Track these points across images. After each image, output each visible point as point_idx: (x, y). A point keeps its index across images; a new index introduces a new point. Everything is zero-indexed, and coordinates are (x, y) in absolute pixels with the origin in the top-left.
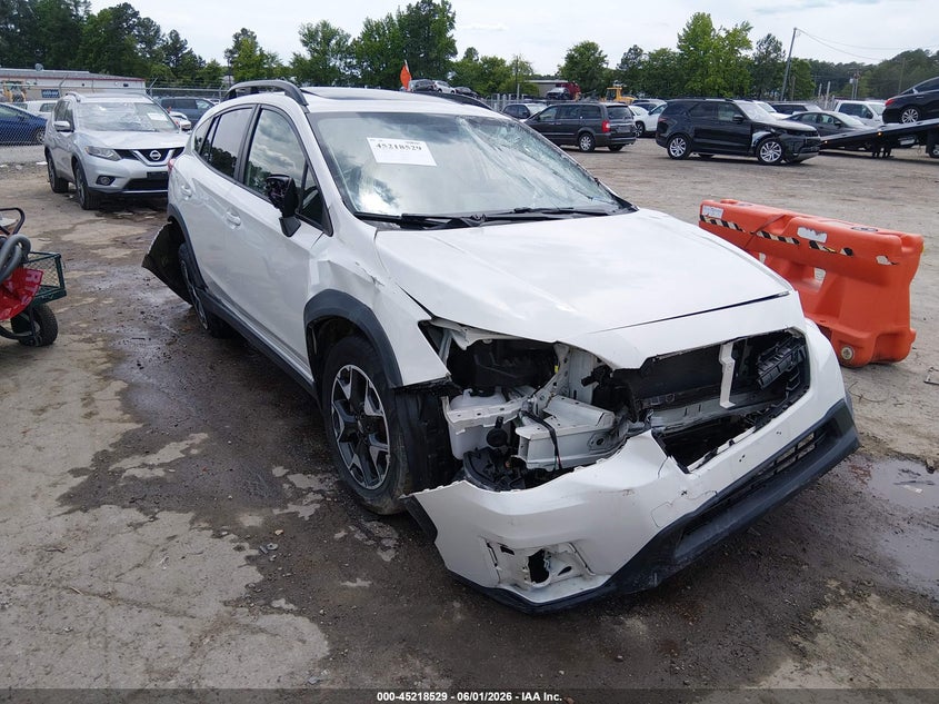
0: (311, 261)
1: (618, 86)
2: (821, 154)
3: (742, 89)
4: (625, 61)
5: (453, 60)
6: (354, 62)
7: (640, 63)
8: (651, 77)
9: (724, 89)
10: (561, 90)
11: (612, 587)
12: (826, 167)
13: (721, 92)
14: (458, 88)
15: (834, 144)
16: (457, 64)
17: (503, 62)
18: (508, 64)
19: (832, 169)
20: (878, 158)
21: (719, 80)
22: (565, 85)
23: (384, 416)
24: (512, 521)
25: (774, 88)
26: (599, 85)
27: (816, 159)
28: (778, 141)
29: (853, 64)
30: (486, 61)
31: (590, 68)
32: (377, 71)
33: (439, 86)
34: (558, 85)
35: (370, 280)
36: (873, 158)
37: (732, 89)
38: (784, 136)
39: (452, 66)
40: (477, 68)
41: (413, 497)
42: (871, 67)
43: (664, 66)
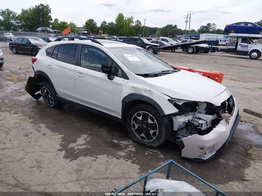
0: (122, 86)
1: (100, 31)
2: (162, 51)
3: (132, 34)
4: (102, 25)
5: (51, 22)
6: (19, 21)
7: (106, 25)
8: (110, 29)
9: (128, 33)
10: (86, 32)
11: (216, 153)
12: (163, 55)
13: (128, 34)
14: (55, 30)
15: (163, 49)
16: (53, 23)
17: (67, 23)
18: (68, 24)
19: (165, 55)
20: (172, 52)
21: (127, 31)
22: (87, 31)
23: (156, 123)
24: (207, 141)
25: (140, 34)
26: (96, 31)
27: (161, 53)
28: (152, 48)
29: (156, 28)
30: (61, 22)
31: (93, 26)
32: (27, 24)
33: (49, 29)
34: (85, 31)
35: (149, 90)
36: (171, 52)
37: (130, 34)
38: (154, 47)
39: (51, 24)
40: (59, 24)
41: (181, 140)
42: (160, 28)
43: (112, 27)
